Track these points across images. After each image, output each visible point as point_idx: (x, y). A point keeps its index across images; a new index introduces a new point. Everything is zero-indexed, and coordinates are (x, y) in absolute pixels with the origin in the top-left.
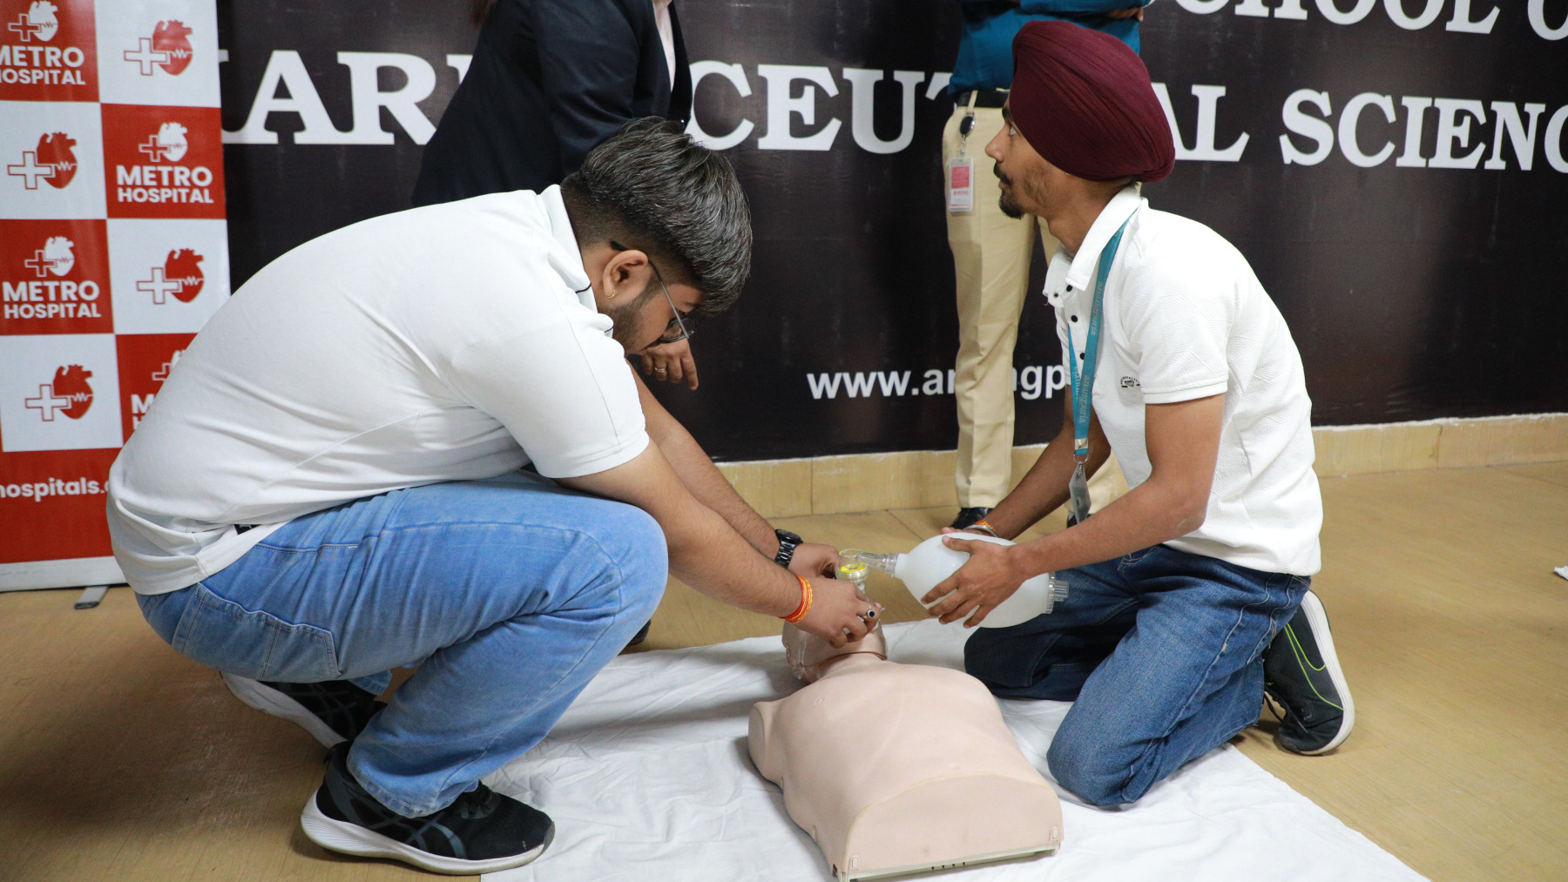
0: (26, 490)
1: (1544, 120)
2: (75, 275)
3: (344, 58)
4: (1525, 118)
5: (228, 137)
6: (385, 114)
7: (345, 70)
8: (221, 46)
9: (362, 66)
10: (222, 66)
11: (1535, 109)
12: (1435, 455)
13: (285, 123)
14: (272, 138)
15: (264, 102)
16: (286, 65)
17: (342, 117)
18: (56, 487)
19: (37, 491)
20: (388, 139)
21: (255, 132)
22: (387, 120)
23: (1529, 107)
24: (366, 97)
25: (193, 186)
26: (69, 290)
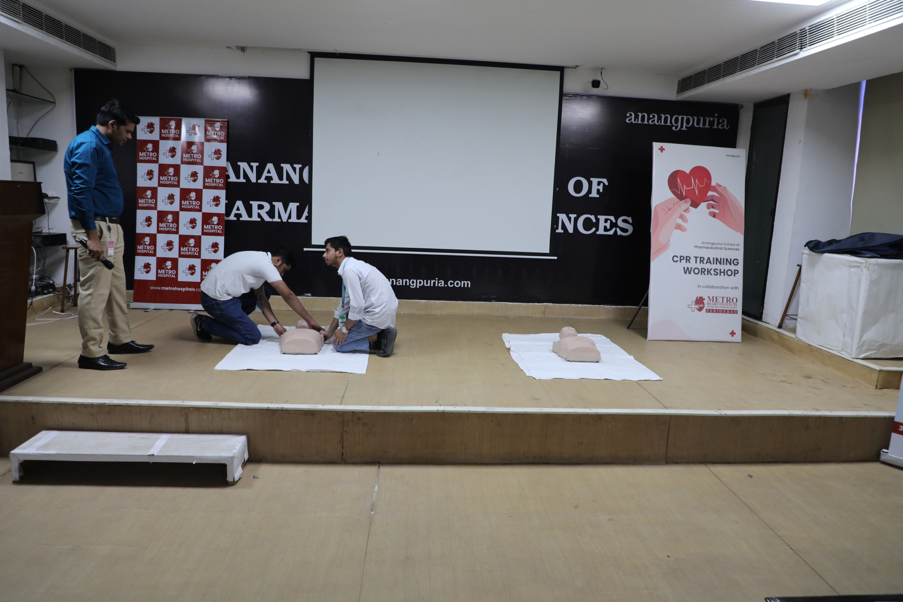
0: (182, 289)
1: (576, 220)
2: (194, 247)
3: (251, 202)
4: (569, 219)
5: (226, 218)
6: (259, 214)
7: (251, 205)
8: (226, 200)
9: (255, 204)
10: (226, 204)
11: (573, 216)
12: (544, 313)
13: (238, 216)
14: (235, 219)
15: (234, 211)
16: (239, 203)
17: (250, 215)
18: (187, 289)
19: (183, 290)
20: (259, 220)
21: (232, 217)
22: (259, 216)
23: (570, 215)
24: (255, 210)
25: (218, 229)
26: (193, 249)
